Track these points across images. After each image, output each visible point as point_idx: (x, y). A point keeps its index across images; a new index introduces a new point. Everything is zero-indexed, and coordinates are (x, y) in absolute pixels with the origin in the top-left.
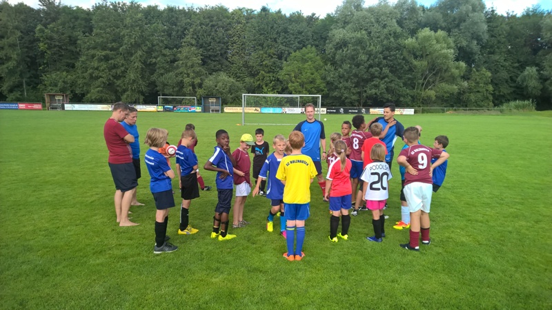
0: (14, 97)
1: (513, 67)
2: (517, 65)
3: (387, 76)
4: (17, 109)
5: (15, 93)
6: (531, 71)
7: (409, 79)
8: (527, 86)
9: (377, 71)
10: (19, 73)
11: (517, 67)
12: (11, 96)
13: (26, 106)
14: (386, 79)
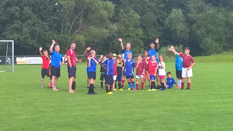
1: (159, 8)
2: (162, 5)
3: (29, 18)
6: (177, 13)
7: (55, 21)
8: (175, 30)
9: (17, 11)
11: (163, 8)
14: (29, 21)
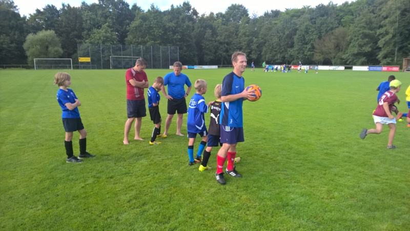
0: (385, 62)
4: (381, 71)
5: (387, 59)
10: (393, 44)
12: (384, 61)
13: (388, 69)
